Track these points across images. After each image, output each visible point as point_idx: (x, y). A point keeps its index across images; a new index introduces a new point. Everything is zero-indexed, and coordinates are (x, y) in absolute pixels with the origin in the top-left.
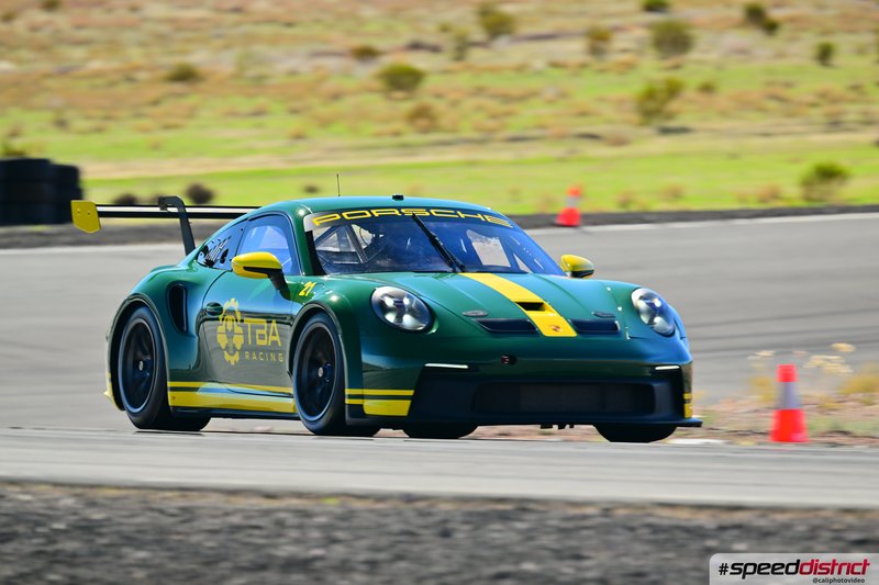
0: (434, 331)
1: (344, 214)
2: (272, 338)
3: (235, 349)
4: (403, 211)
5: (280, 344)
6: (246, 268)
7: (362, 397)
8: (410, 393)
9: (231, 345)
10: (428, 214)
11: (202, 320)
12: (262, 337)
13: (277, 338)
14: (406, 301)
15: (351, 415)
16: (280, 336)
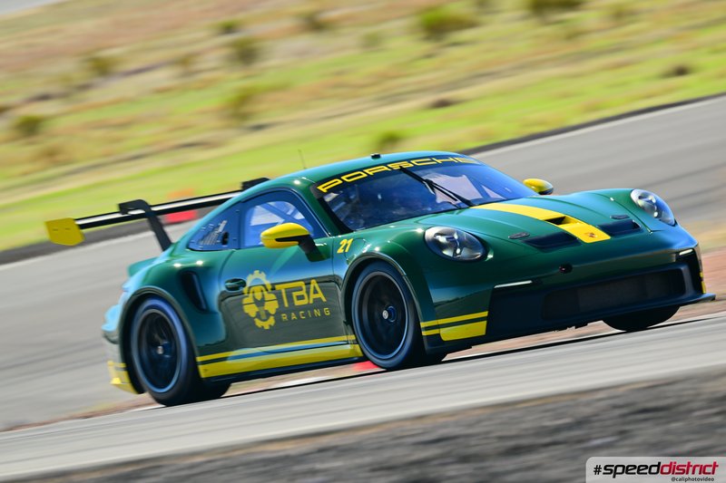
0: (490, 256)
1: (344, 178)
2: (313, 296)
3: (268, 315)
4: (389, 166)
5: (324, 300)
6: (278, 240)
7: (437, 327)
8: (485, 314)
9: (263, 313)
10: (411, 165)
11: (223, 297)
12: (301, 298)
13: (320, 295)
14: (456, 237)
15: (431, 344)
16: (323, 291)
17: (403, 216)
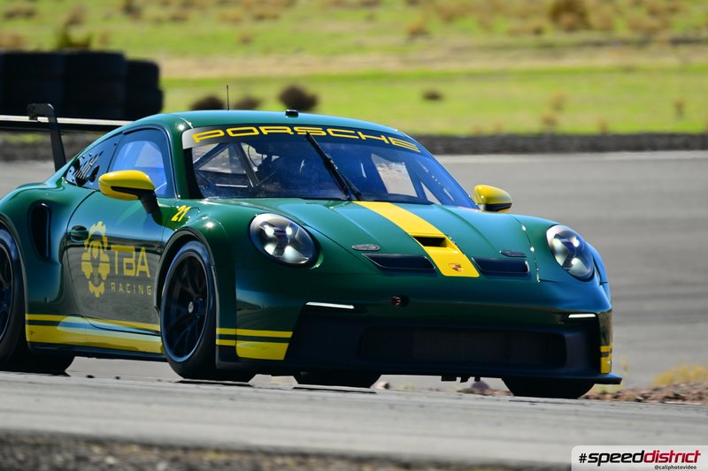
0: (318, 266)
1: (229, 131)
2: (141, 268)
3: (100, 280)
4: (296, 129)
5: (148, 275)
6: (113, 188)
7: (235, 338)
8: (289, 334)
9: (96, 275)
10: (324, 134)
12: (129, 267)
13: (146, 268)
14: (289, 231)
15: (222, 358)
16: (149, 266)
17: (271, 193)
